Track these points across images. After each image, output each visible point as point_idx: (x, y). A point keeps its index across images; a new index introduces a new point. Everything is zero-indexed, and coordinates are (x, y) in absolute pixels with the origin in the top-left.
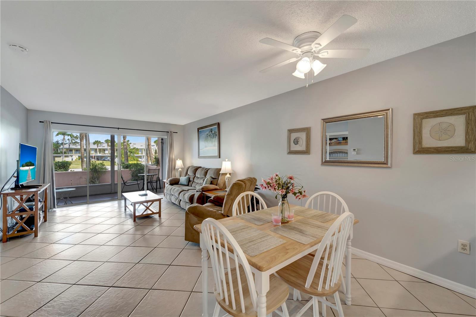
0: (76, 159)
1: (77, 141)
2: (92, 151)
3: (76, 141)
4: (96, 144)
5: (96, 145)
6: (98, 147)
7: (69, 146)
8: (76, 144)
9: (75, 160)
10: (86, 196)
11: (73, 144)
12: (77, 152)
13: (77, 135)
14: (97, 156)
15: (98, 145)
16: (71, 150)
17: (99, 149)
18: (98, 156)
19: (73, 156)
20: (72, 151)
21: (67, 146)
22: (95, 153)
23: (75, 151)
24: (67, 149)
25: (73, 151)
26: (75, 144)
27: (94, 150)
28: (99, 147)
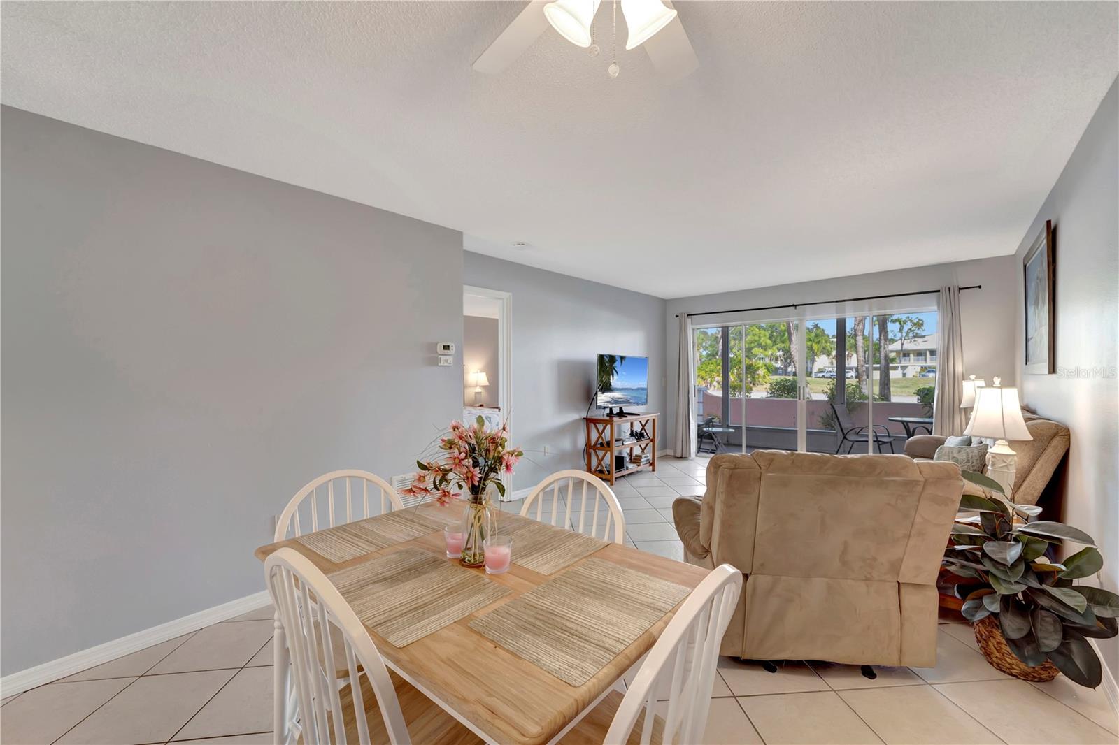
0: (915, 374)
1: (919, 332)
3: (917, 333)
7: (902, 344)
8: (916, 339)
9: (914, 376)
10: (741, 446)
11: (909, 341)
12: (920, 358)
13: (919, 320)
16: (906, 354)
19: (910, 367)
20: (909, 355)
21: (897, 345)
23: (914, 356)
24: (898, 352)
25: (911, 355)
26: (915, 341)
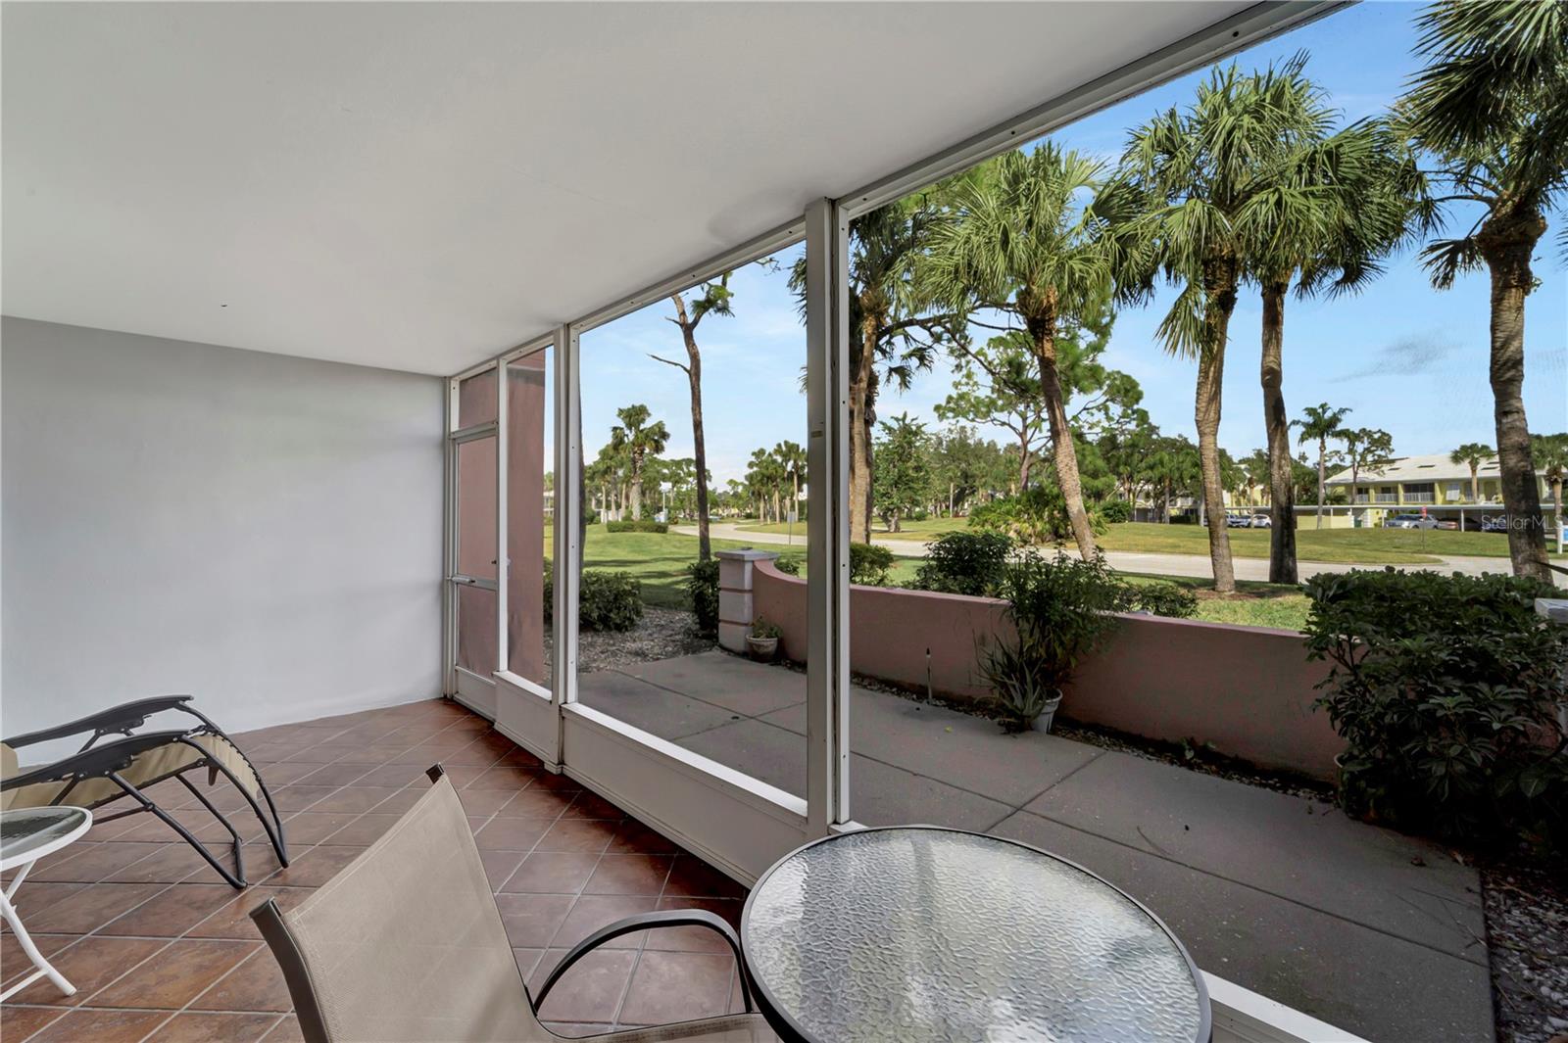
0: (1377, 521)
1: (1383, 454)
2: (1451, 489)
3: (1379, 456)
4: (1467, 461)
5: (1465, 465)
6: (1474, 471)
7: (1356, 473)
8: (1379, 466)
9: (1376, 525)
11: (1367, 468)
12: (1389, 495)
13: (1383, 433)
14: (1467, 511)
15: (1474, 465)
16: (1362, 489)
17: (1479, 480)
18: (1479, 512)
19: (1369, 510)
20: (1367, 491)
21: (1347, 476)
22: (1464, 499)
23: (1377, 493)
24: (1348, 486)
25: (1372, 492)
26: (1376, 468)
27: (1461, 483)
28: (1480, 474)
